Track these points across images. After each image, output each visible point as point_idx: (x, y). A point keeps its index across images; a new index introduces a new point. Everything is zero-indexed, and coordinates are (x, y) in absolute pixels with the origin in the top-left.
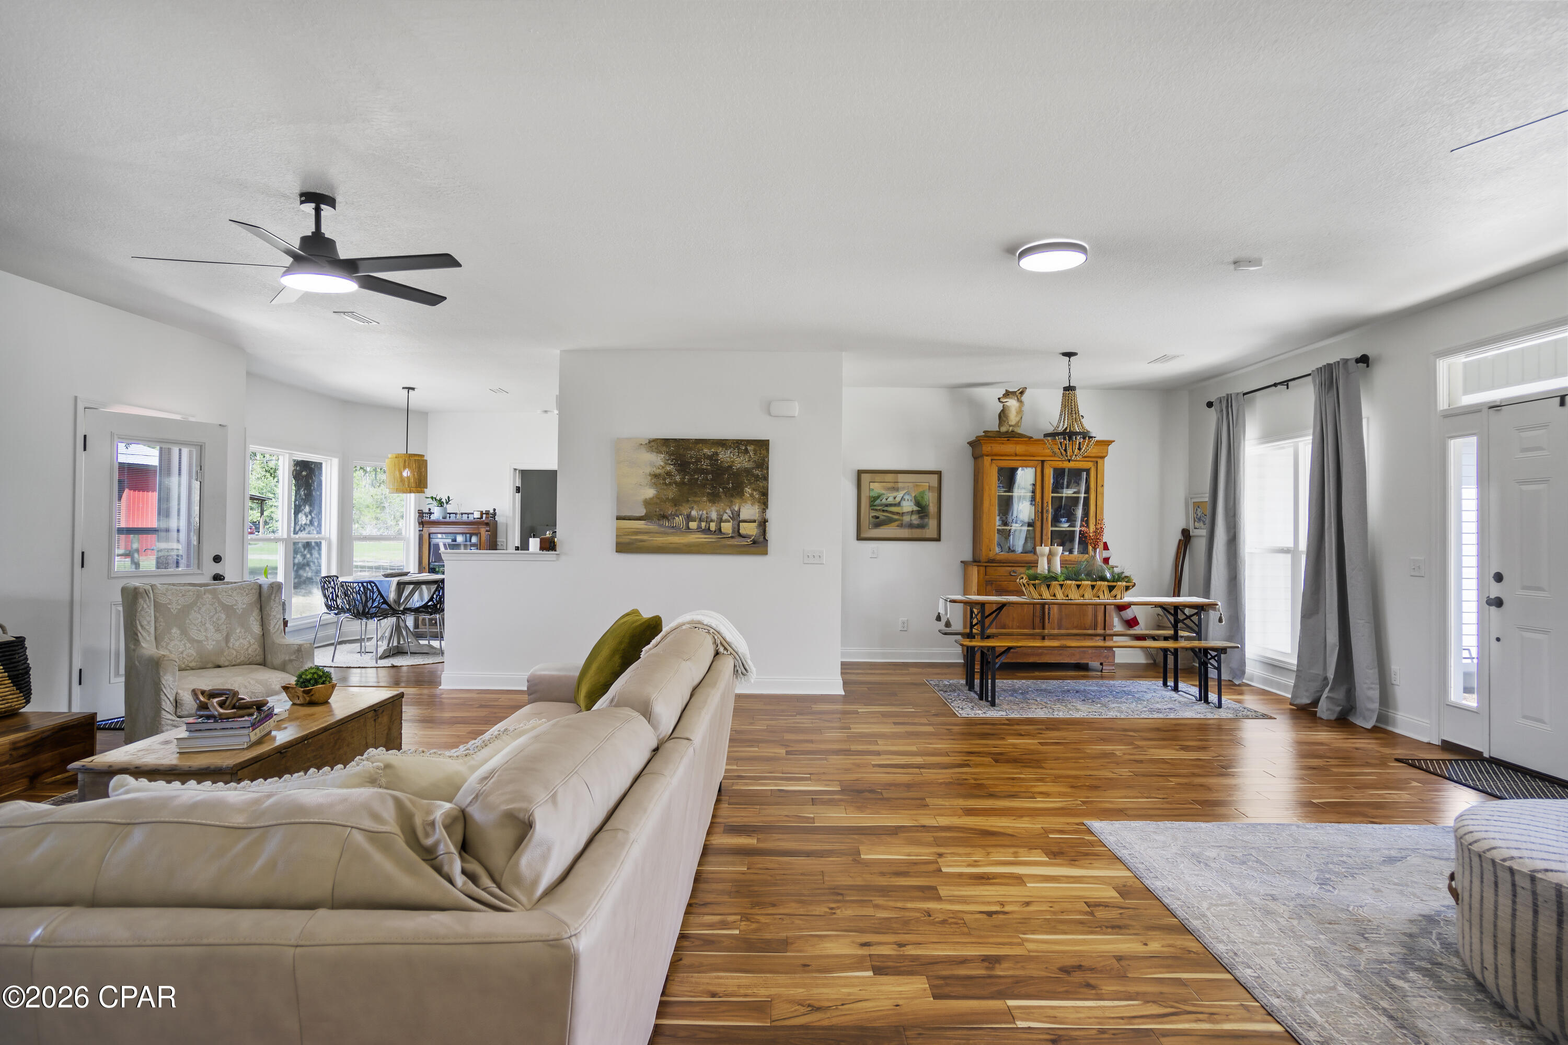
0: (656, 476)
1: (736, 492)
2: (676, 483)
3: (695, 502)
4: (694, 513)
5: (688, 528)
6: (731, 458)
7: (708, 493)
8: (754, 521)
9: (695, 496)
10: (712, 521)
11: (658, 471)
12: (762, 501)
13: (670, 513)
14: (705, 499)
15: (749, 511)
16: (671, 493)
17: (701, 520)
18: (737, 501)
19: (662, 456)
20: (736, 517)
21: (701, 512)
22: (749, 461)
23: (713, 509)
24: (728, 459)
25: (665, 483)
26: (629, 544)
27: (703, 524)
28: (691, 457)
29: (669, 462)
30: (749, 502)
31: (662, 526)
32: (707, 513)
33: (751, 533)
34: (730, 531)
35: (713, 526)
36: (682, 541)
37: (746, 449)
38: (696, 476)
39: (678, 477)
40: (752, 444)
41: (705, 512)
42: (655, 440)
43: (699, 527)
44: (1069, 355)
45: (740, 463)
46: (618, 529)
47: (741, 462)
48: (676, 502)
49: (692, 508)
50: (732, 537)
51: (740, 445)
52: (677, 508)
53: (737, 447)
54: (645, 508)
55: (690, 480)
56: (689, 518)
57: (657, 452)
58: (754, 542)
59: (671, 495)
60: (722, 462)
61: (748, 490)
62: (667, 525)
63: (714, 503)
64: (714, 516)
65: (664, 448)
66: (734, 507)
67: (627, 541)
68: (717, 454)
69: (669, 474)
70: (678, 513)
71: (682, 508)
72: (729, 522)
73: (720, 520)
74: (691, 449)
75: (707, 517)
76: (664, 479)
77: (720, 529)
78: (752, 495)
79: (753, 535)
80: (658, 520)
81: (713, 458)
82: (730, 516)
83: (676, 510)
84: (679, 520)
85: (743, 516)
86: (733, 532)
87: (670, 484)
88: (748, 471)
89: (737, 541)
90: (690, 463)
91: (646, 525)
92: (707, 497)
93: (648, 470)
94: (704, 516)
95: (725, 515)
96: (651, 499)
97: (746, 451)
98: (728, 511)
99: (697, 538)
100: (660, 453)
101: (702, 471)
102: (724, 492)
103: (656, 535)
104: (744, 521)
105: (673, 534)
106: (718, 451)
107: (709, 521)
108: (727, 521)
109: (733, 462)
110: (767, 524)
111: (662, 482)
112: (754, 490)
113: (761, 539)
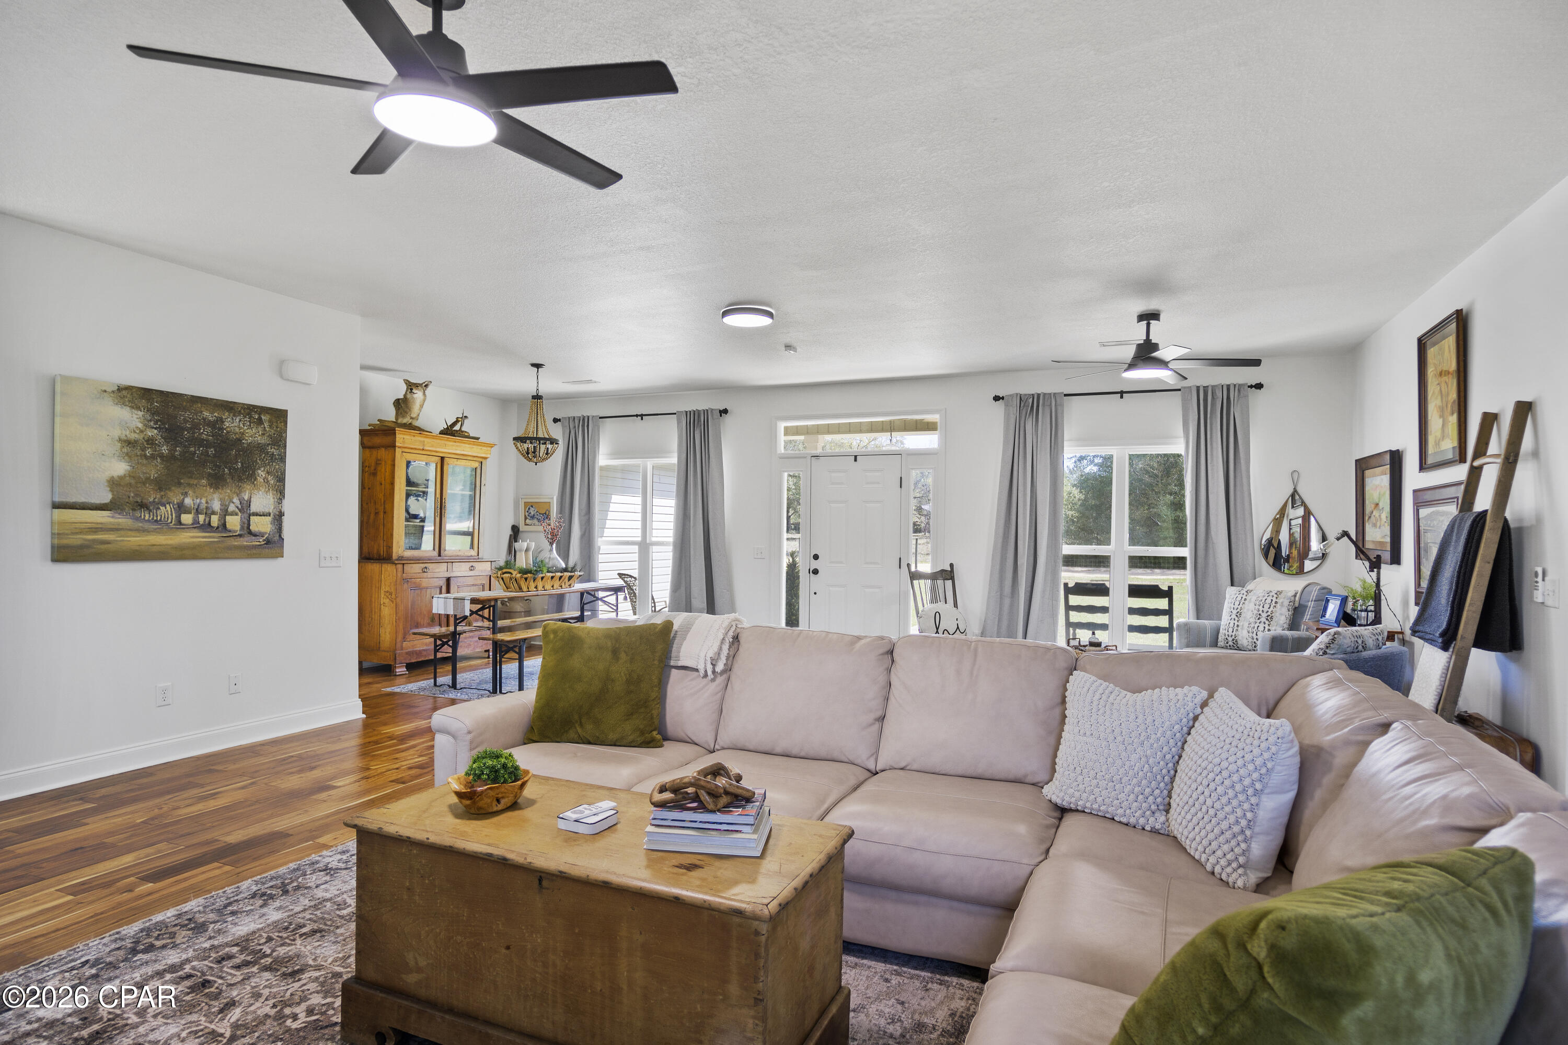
0: (129, 443)
1: (246, 475)
2: (162, 456)
3: (190, 485)
4: (188, 501)
5: (180, 523)
6: (239, 427)
7: (209, 475)
8: (268, 515)
9: (191, 477)
10: (214, 513)
11: (133, 436)
12: (277, 488)
13: (151, 500)
14: (204, 482)
15: (262, 501)
16: (154, 470)
17: (198, 512)
18: (247, 487)
19: (140, 414)
20: (245, 507)
21: (198, 501)
22: (263, 434)
23: (216, 496)
24: (237, 430)
25: (145, 456)
26: (82, 547)
27: (201, 518)
28: (185, 421)
29: (152, 423)
30: (262, 489)
31: (138, 519)
32: (207, 503)
33: (263, 530)
34: (238, 528)
35: (215, 520)
36: (170, 542)
37: (260, 419)
38: (192, 449)
39: (165, 447)
40: (265, 413)
41: (204, 501)
42: (129, 388)
43: (196, 521)
44: (538, 366)
45: (251, 436)
46: (54, 523)
47: (253, 435)
48: (161, 485)
49: (186, 494)
50: (240, 536)
51: (253, 412)
52: (162, 493)
53: (248, 414)
54: (111, 491)
55: (183, 453)
56: (181, 509)
57: (132, 407)
58: (268, 542)
59: (153, 474)
60: (228, 432)
61: (261, 473)
62: (147, 518)
63: (217, 488)
64: (216, 506)
65: (144, 403)
66: (243, 494)
67: (79, 542)
68: (221, 420)
69: (150, 441)
70: (164, 500)
71: (170, 494)
72: (237, 514)
73: (225, 513)
74: (185, 409)
75: (207, 508)
76: (143, 449)
77: (224, 525)
78: (266, 481)
79: (266, 533)
80: (134, 510)
81: (217, 425)
82: (237, 507)
83: (162, 496)
84: (166, 512)
85: (254, 508)
86: (242, 528)
87: (153, 457)
88: (261, 448)
89: (246, 541)
90: (183, 429)
91: (113, 517)
92: (208, 480)
93: (117, 433)
94: (203, 506)
95: (232, 505)
96: (121, 478)
97: (260, 422)
98: (236, 500)
99: (192, 537)
100: (138, 408)
101: (201, 443)
102: (230, 473)
103: (130, 533)
104: (256, 514)
105: (155, 531)
106: (224, 417)
107: (209, 513)
108: (233, 514)
109: (242, 434)
110: (283, 518)
111: (139, 453)
112: (268, 473)
113: (277, 538)
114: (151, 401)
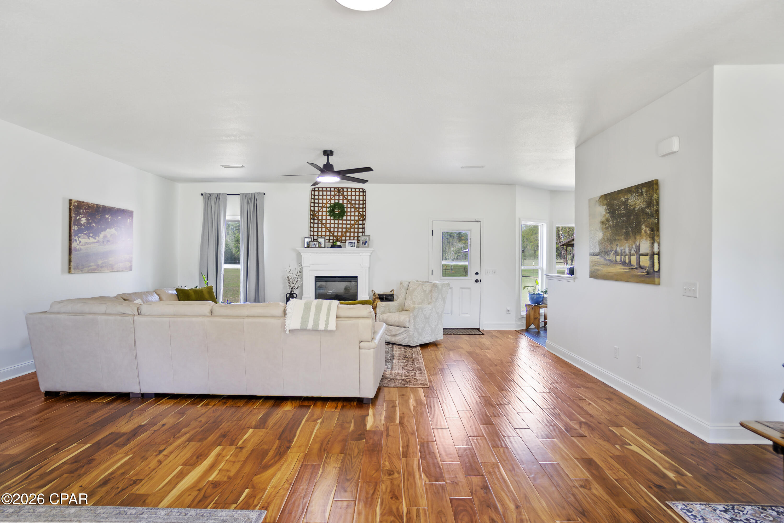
0: (602, 223)
1: (637, 230)
2: (610, 226)
3: (619, 240)
4: (618, 249)
5: (616, 261)
6: (634, 201)
7: (625, 233)
8: (647, 255)
9: (619, 236)
11: (604, 219)
12: (651, 236)
13: (608, 249)
14: (623, 237)
15: (645, 245)
16: (609, 234)
17: (621, 255)
18: (638, 237)
19: (605, 207)
20: (638, 251)
22: (643, 201)
23: (627, 245)
24: (633, 203)
26: (594, 272)
27: (623, 258)
28: (616, 205)
29: (607, 211)
30: (645, 238)
31: (605, 259)
32: (624, 249)
33: (646, 265)
34: (635, 263)
35: (627, 259)
36: (614, 271)
38: (619, 220)
39: (611, 222)
40: (645, 187)
41: (623, 249)
42: (602, 196)
43: (621, 260)
45: (639, 205)
46: (591, 262)
47: (639, 203)
48: (611, 241)
49: (617, 245)
50: (636, 268)
51: (638, 189)
53: (637, 191)
54: (599, 246)
55: (616, 222)
56: (616, 253)
57: (603, 205)
58: (648, 273)
59: (609, 237)
60: (630, 206)
61: (643, 227)
62: (607, 259)
63: (627, 240)
64: (627, 251)
65: (605, 202)
66: (637, 242)
67: (593, 270)
68: (627, 200)
69: (607, 220)
70: (612, 249)
71: (613, 246)
73: (630, 254)
74: (616, 199)
75: (624, 252)
77: (630, 262)
78: (646, 232)
79: (647, 267)
80: (604, 255)
81: (625, 203)
82: (635, 251)
83: (611, 247)
84: (612, 254)
85: (642, 251)
86: (637, 264)
87: (608, 227)
88: (643, 210)
89: (638, 272)
90: (616, 210)
91: (600, 259)
93: (599, 219)
95: (633, 249)
96: (601, 240)
97: (642, 193)
98: (634, 246)
99: (620, 269)
101: (621, 215)
102: (632, 231)
103: (604, 266)
104: (642, 255)
105: (610, 265)
106: (628, 197)
107: (625, 255)
108: (634, 255)
109: (635, 204)
110: (656, 257)
111: (605, 226)
112: (647, 226)
113: (652, 271)
114: (607, 199)
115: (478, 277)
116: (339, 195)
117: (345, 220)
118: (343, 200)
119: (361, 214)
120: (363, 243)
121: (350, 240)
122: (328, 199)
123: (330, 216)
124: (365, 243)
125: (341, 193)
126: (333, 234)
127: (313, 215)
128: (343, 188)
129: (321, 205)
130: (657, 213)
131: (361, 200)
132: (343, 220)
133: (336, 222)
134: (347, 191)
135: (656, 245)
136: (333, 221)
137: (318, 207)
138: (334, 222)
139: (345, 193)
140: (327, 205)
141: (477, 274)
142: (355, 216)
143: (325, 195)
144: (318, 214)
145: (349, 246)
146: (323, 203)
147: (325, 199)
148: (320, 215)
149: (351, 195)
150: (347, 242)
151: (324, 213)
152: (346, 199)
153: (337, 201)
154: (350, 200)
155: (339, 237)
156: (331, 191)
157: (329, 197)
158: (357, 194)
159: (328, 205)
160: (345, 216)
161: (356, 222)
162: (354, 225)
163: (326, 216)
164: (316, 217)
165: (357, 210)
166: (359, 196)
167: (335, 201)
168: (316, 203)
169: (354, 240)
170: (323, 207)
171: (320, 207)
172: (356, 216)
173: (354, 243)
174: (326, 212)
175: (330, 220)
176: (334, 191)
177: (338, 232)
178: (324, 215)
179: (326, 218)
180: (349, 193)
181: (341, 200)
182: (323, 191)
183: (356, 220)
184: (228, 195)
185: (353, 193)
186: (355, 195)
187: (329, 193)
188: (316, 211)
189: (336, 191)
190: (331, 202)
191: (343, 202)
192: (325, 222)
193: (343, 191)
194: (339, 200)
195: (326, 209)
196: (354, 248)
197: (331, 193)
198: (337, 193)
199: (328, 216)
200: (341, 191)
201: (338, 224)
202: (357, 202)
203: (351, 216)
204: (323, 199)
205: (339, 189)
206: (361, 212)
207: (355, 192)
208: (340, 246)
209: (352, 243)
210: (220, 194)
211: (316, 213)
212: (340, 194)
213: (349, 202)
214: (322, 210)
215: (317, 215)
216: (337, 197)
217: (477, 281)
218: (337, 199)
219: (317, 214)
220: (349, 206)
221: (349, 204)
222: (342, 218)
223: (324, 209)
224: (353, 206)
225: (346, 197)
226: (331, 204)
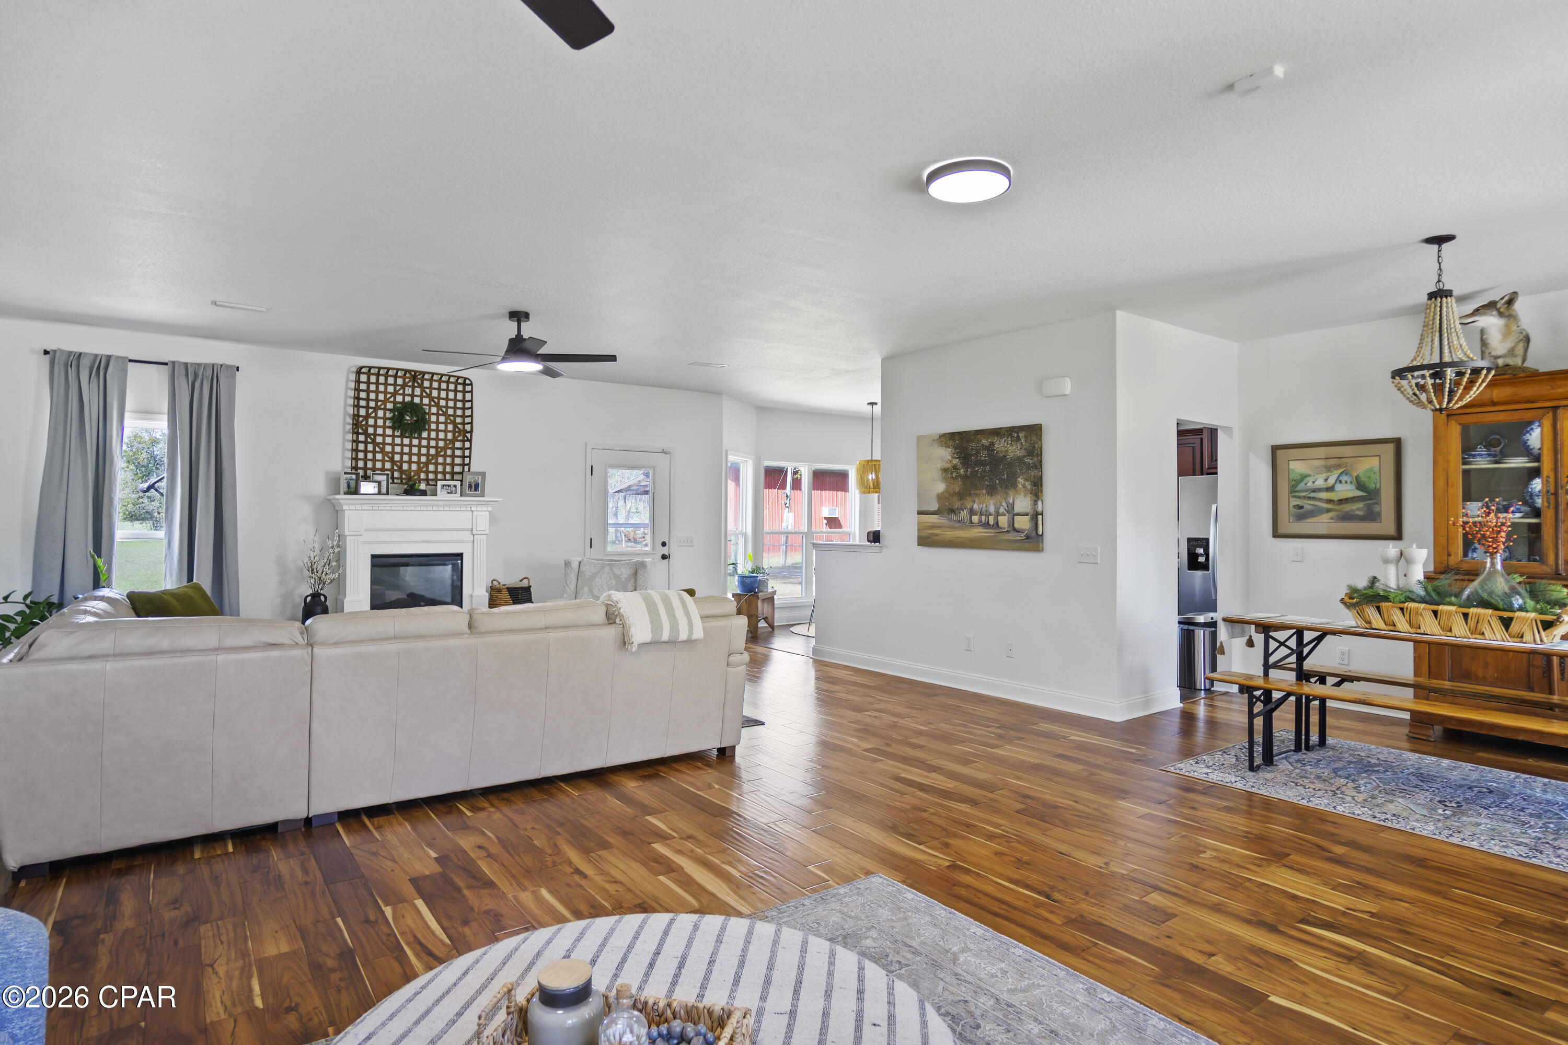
0: (945, 470)
1: (1010, 484)
2: (960, 476)
3: (977, 495)
4: (976, 506)
5: (971, 522)
6: (1005, 447)
7: (988, 486)
8: (1028, 514)
9: (976, 489)
10: (991, 514)
11: (948, 465)
12: (1034, 492)
13: (957, 506)
14: (984, 491)
15: (1022, 503)
16: (957, 487)
17: (981, 514)
18: (1011, 493)
19: (949, 450)
20: (1010, 509)
21: (981, 506)
22: (1021, 448)
23: (991, 501)
24: (1003, 448)
25: (953, 477)
26: (927, 537)
27: (983, 518)
28: (972, 449)
29: (955, 455)
30: (1022, 494)
31: (950, 520)
32: (986, 507)
33: (1024, 527)
34: (1006, 525)
35: (991, 519)
36: (967, 536)
37: (1018, 437)
38: (977, 469)
39: (962, 470)
40: (1022, 430)
41: (984, 506)
42: (944, 435)
43: (980, 521)
44: (1439, 240)
45: (1013, 452)
46: (919, 523)
47: (1014, 450)
48: (961, 496)
49: (974, 502)
50: (1008, 532)
51: (1011, 432)
52: (962, 502)
53: (1010, 435)
54: (938, 502)
55: (972, 473)
56: (972, 512)
57: (945, 447)
58: (1028, 537)
59: (957, 490)
60: (997, 452)
61: (1020, 480)
62: (955, 519)
63: (992, 495)
64: (992, 509)
65: (951, 443)
66: (1009, 499)
67: (926, 535)
68: (992, 444)
69: (955, 467)
70: (963, 507)
71: (966, 502)
72: (1005, 515)
73: (998, 514)
74: (972, 441)
75: (986, 511)
76: (952, 474)
77: (997, 523)
78: (1024, 486)
79: (1026, 530)
80: (948, 514)
81: (990, 448)
82: (1005, 509)
83: (962, 504)
84: (964, 514)
85: (1017, 509)
86: (1009, 526)
87: (956, 477)
88: (1020, 460)
89: (1012, 536)
90: (971, 455)
91: (939, 519)
92: (986, 489)
93: (940, 465)
94: (984, 510)
95: (1002, 508)
96: (942, 493)
97: (1018, 438)
98: (1004, 504)
99: (979, 532)
100: (948, 447)
101: (981, 463)
102: (1001, 484)
103: (948, 529)
104: (1018, 514)
105: (959, 528)
106: (994, 441)
107: (988, 515)
108: (1003, 515)
109: (1007, 451)
110: (1040, 517)
111: (950, 476)
112: (1026, 480)
113: (1034, 534)
114: (954, 440)
115: (665, 551)
116: (413, 387)
117: (424, 439)
118: (421, 397)
119: (458, 428)
120: (470, 487)
121: (445, 479)
122: (390, 393)
123: (393, 428)
124: (475, 487)
125: (418, 383)
126: (401, 467)
127: (358, 425)
128: (424, 373)
129: (372, 404)
130: (1039, 466)
131: (459, 401)
132: (420, 438)
133: (406, 441)
134: (431, 380)
135: (1040, 503)
136: (400, 439)
137: (367, 407)
138: (402, 441)
139: (426, 384)
140: (385, 406)
141: (664, 544)
142: (446, 431)
143: (382, 384)
144: (367, 422)
145: (444, 492)
146: (377, 400)
147: (381, 392)
148: (371, 426)
149: (439, 389)
150: (440, 483)
151: (380, 422)
152: (429, 396)
153: (408, 399)
154: (436, 398)
155: (412, 474)
156: (396, 377)
157: (391, 389)
158: (452, 387)
159: (390, 406)
160: (426, 430)
161: (449, 444)
162: (444, 449)
163: (384, 427)
164: (362, 429)
165: (450, 420)
166: (456, 391)
167: (404, 399)
168: (363, 399)
169: (453, 479)
170: (376, 409)
171: (372, 408)
172: (450, 431)
173: (455, 486)
174: (385, 419)
175: (393, 436)
176: (404, 377)
177: (410, 462)
178: (380, 424)
179: (384, 431)
180: (435, 385)
181: (417, 396)
182: (378, 375)
183: (449, 440)
184: (131, 361)
185: (444, 386)
186: (447, 390)
187: (391, 380)
188: (362, 416)
189: (408, 378)
190: (395, 398)
191: (421, 400)
192: (381, 441)
193: (423, 379)
194: (413, 396)
195: (385, 414)
196: (457, 496)
197: (396, 381)
198: (409, 382)
199: (389, 427)
200: (419, 379)
201: (411, 446)
202: (451, 404)
203: (437, 431)
204: (377, 392)
205: (415, 374)
206: (459, 424)
207: (448, 382)
208: (424, 493)
209: (449, 486)
210: (109, 358)
211: (362, 421)
212: (416, 385)
213: (434, 402)
214: (376, 414)
215: (363, 425)
216: (408, 391)
217: (664, 557)
218: (408, 395)
219: (364, 423)
220: (434, 410)
221: (433, 406)
222: (420, 434)
223: (380, 413)
224: (442, 411)
225: (428, 391)
226: (395, 402)
